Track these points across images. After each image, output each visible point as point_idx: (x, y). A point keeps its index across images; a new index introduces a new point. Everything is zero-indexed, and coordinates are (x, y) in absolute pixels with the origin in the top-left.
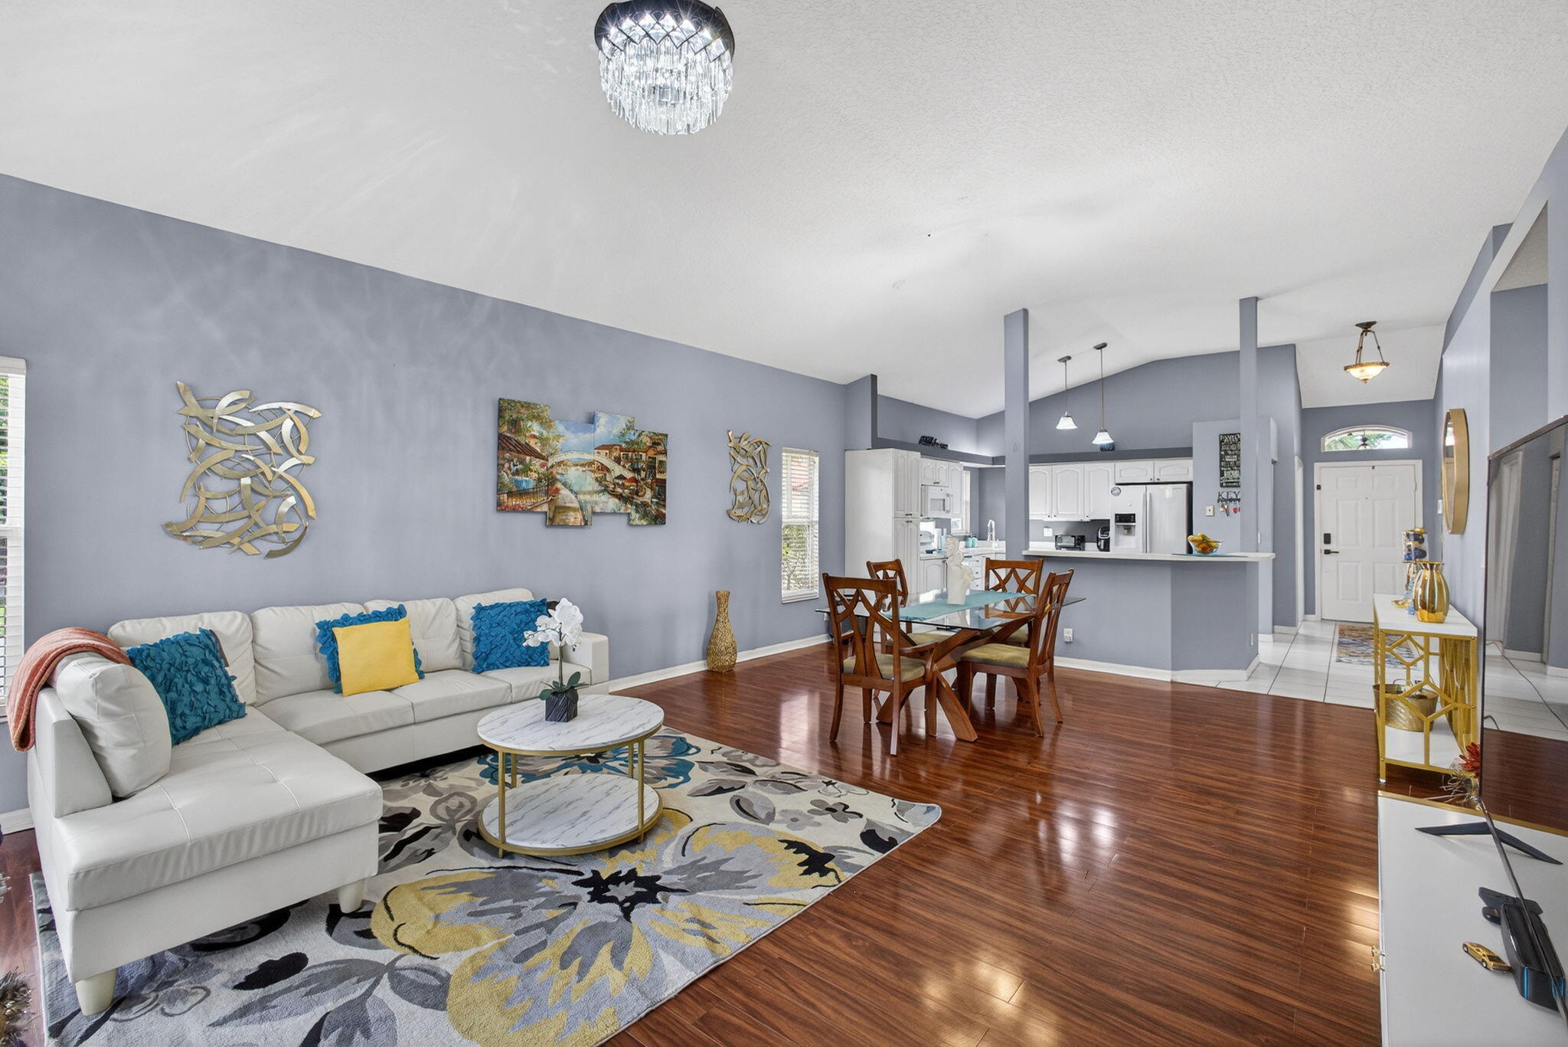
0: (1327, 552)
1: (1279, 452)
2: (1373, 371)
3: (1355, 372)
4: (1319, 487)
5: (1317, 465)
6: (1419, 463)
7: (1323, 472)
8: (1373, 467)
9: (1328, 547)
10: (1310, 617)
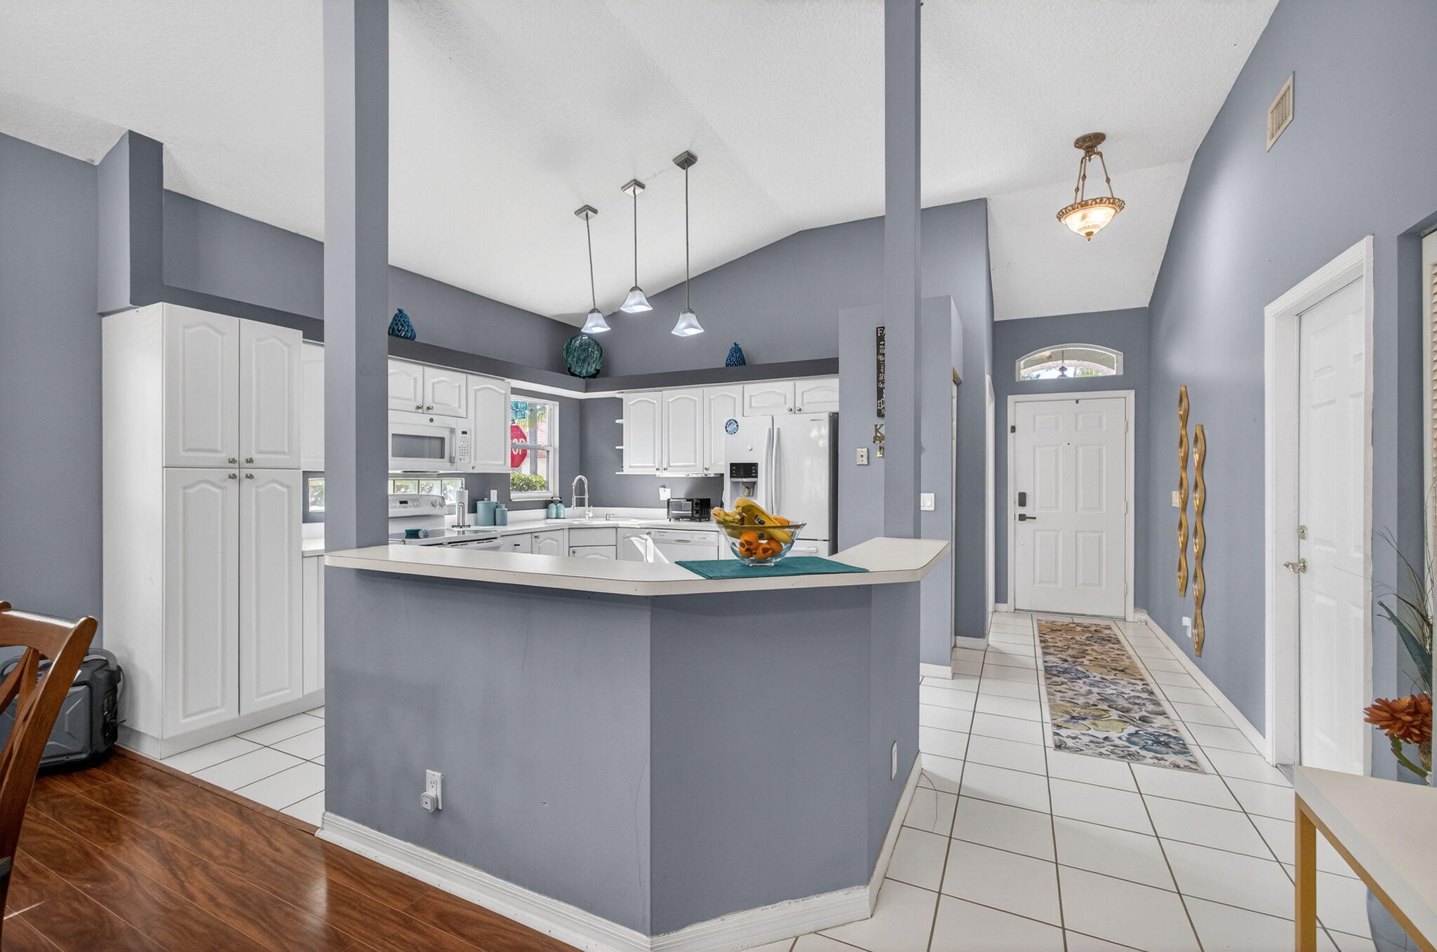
0: (1023, 517)
1: (966, 365)
2: (1100, 216)
3: (1075, 222)
4: (1013, 429)
5: (1011, 399)
6: (1131, 395)
7: (1018, 409)
8: (1077, 402)
9: (1022, 511)
10: (1002, 607)
